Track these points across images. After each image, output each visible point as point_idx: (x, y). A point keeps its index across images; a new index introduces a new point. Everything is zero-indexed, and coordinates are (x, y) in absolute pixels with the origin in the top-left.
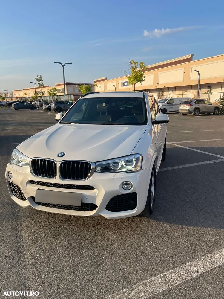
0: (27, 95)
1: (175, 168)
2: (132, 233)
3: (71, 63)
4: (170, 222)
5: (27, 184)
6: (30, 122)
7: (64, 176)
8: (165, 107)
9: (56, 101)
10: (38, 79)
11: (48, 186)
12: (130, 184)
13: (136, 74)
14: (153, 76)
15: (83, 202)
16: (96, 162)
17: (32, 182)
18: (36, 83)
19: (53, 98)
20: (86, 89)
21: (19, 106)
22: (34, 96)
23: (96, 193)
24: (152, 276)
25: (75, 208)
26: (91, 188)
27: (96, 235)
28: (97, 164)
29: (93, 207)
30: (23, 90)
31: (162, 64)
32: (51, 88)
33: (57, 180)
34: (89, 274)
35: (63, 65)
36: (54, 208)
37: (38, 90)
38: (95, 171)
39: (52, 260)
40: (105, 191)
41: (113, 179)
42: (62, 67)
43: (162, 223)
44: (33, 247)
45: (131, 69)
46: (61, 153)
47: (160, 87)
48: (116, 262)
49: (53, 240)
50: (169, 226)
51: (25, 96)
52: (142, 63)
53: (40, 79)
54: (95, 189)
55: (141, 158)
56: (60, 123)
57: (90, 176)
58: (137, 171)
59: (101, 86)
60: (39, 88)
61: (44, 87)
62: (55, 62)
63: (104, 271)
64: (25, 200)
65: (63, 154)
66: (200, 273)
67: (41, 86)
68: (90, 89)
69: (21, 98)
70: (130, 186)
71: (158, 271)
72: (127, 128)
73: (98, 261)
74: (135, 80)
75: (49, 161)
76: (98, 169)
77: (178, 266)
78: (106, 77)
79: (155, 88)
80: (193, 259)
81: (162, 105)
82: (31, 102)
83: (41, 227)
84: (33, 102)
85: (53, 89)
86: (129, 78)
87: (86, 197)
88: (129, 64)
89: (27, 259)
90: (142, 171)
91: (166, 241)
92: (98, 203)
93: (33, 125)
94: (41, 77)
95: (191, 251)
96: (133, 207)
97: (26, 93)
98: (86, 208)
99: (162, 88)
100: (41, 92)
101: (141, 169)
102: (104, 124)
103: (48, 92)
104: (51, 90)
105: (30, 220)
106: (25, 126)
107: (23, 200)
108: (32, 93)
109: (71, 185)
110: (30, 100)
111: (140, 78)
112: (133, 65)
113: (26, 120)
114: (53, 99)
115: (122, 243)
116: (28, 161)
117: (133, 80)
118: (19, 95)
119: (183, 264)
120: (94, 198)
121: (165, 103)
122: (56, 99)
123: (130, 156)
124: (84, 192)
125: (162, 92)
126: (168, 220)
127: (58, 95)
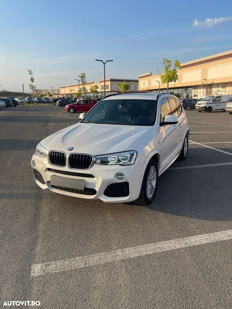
0: (72, 91)
1: (192, 167)
2: (127, 217)
3: (113, 61)
4: (163, 211)
5: (45, 171)
6: (70, 119)
7: (72, 165)
8: (210, 105)
9: (100, 98)
10: (81, 77)
11: (60, 173)
12: (122, 175)
13: (169, 73)
14: (201, 70)
15: (86, 187)
16: (96, 156)
17: (49, 169)
18: (80, 80)
19: (97, 94)
20: (124, 87)
21: (64, 103)
22: (78, 93)
23: (95, 180)
24: (130, 246)
25: (80, 192)
26: (91, 176)
27: (97, 216)
28: (97, 157)
29: (93, 192)
30: (69, 86)
31: (205, 59)
32: (92, 85)
33: (66, 168)
34: (83, 240)
35: (104, 62)
36: (65, 191)
37: (81, 87)
38: (95, 163)
39: (59, 229)
40: (102, 179)
41: (110, 170)
42: (104, 65)
43: (156, 212)
44: (47, 219)
45: (165, 67)
46: (71, 147)
47: (208, 83)
48: (106, 235)
49: (63, 216)
50: (161, 215)
51: (70, 93)
52: (177, 61)
53: (83, 77)
54: (94, 177)
55: (135, 154)
56: (81, 122)
57: (91, 167)
58: (131, 165)
59: (145, 81)
60: (82, 85)
61: (87, 84)
62: (96, 60)
63: (95, 239)
64: (45, 183)
65: (72, 148)
66: (170, 249)
67: (84, 83)
68: (128, 87)
69: (67, 94)
70: (123, 176)
71: (136, 244)
72: (134, 128)
73: (93, 233)
74: (168, 79)
75: (61, 153)
76: (98, 161)
77: (155, 242)
78: (151, 73)
79: (202, 84)
80: (169, 239)
81: (207, 103)
82: (76, 99)
83: (56, 206)
84: (77, 98)
85: (94, 86)
86: (162, 76)
87: (88, 183)
88: (162, 63)
89: (41, 226)
90: (135, 165)
91: (153, 225)
92: (97, 189)
93: (72, 122)
94: (84, 75)
95: (170, 234)
96: (127, 194)
97: (71, 90)
98: (88, 193)
99: (210, 84)
100: (84, 89)
101: (134, 163)
102: (116, 124)
103: (90, 89)
104: (93, 87)
105: (50, 200)
106: (65, 122)
107: (43, 184)
108: (76, 90)
109: (81, 174)
110: (75, 96)
111: (173, 77)
112: (167, 64)
113: (68, 117)
114: (97, 96)
115: (116, 223)
116: (47, 153)
117: (166, 79)
118: (65, 91)
119: (159, 241)
120: (94, 184)
121: (211, 101)
122: (100, 96)
123: (126, 152)
124: (87, 179)
125: (211, 88)
126: (162, 210)
127: (101, 92)
